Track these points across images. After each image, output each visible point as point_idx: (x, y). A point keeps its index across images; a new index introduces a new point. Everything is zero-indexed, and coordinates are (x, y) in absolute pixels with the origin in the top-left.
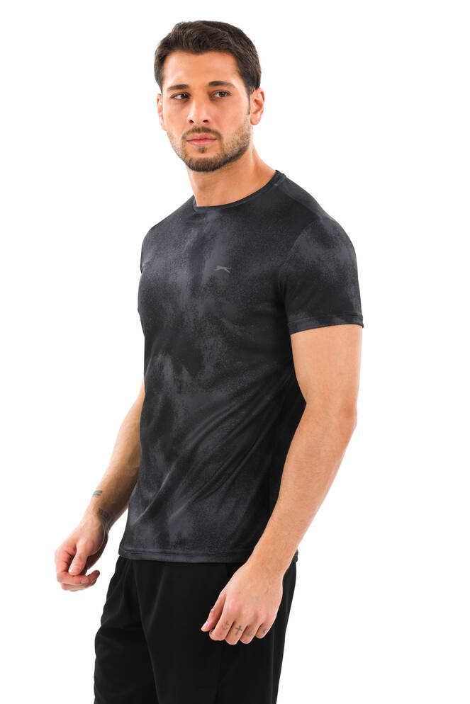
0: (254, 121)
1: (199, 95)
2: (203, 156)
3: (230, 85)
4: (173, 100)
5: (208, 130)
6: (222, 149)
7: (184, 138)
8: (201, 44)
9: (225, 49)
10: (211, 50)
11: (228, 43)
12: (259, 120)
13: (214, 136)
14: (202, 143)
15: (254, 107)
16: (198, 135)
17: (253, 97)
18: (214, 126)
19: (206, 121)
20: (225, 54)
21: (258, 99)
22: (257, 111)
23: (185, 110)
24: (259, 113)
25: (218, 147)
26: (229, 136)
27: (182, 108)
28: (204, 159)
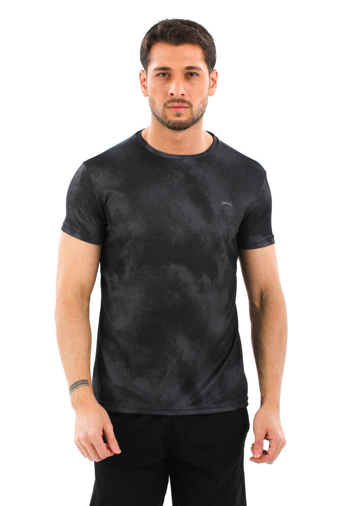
0: (211, 94)
1: (178, 75)
2: (178, 119)
3: (199, 69)
4: (158, 77)
5: (183, 101)
6: (192, 114)
7: (165, 105)
8: (181, 38)
9: (197, 43)
10: (188, 43)
11: (199, 38)
12: (214, 92)
13: (187, 106)
14: (178, 109)
15: (212, 83)
16: (176, 104)
17: (212, 76)
18: (187, 98)
19: (182, 95)
20: (196, 46)
21: (214, 77)
22: (213, 86)
23: (167, 85)
24: (214, 87)
25: (189, 113)
26: (196, 106)
27: (165, 83)
28: (180, 121)
